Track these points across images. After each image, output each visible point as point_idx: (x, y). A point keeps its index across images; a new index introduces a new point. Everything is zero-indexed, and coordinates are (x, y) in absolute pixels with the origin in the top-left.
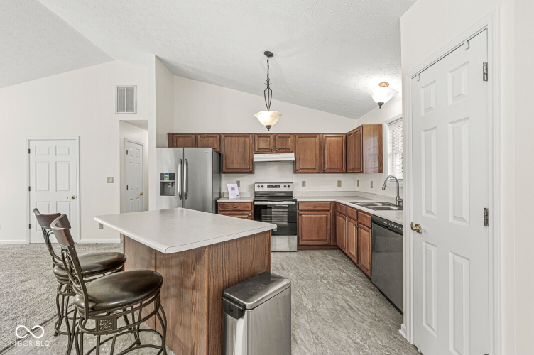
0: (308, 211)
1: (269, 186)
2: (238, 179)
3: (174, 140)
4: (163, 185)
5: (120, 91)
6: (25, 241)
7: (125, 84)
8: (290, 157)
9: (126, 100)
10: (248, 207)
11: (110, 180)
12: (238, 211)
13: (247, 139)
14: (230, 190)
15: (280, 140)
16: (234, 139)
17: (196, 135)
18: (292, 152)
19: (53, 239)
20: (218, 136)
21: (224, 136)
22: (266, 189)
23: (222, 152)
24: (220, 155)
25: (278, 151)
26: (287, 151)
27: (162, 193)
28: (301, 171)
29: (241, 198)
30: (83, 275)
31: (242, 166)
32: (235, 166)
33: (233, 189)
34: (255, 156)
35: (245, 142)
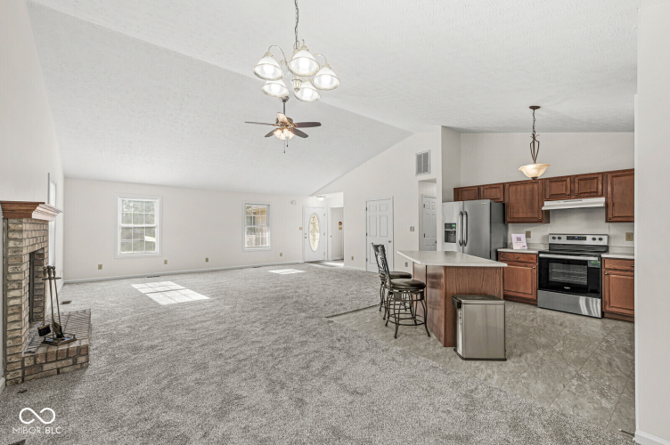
0: (621, 270)
1: (568, 238)
2: (528, 230)
3: (459, 194)
4: (447, 233)
5: (419, 157)
6: (364, 269)
7: (422, 151)
8: (599, 202)
9: (423, 163)
10: (532, 259)
11: (412, 229)
12: (521, 262)
13: (536, 186)
14: (514, 240)
15: (582, 183)
16: (519, 187)
17: (479, 187)
18: (601, 196)
19: (379, 259)
20: (502, 186)
21: (507, 185)
22: (564, 241)
23: (506, 201)
24: (504, 204)
25: (580, 196)
26: (594, 194)
27: (447, 240)
28: (615, 219)
29: (528, 249)
30: (391, 279)
31: (529, 215)
32: (521, 215)
33: (519, 239)
34: (546, 203)
35: (533, 188)
